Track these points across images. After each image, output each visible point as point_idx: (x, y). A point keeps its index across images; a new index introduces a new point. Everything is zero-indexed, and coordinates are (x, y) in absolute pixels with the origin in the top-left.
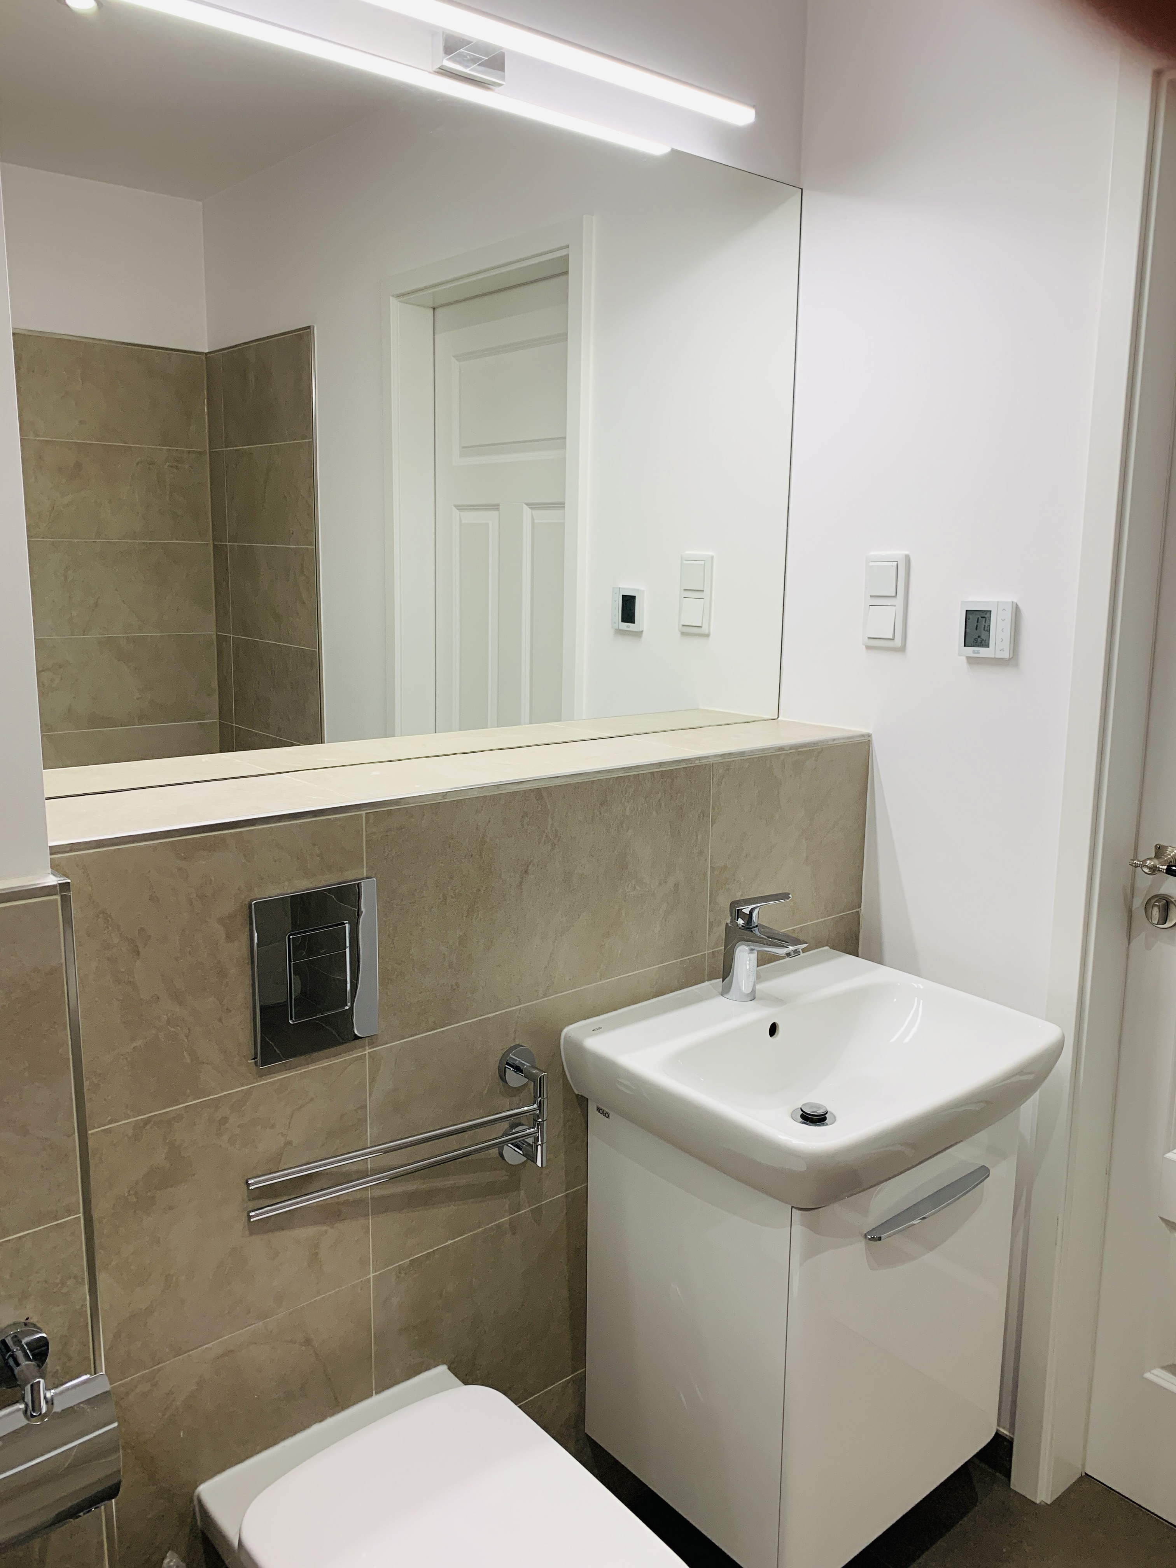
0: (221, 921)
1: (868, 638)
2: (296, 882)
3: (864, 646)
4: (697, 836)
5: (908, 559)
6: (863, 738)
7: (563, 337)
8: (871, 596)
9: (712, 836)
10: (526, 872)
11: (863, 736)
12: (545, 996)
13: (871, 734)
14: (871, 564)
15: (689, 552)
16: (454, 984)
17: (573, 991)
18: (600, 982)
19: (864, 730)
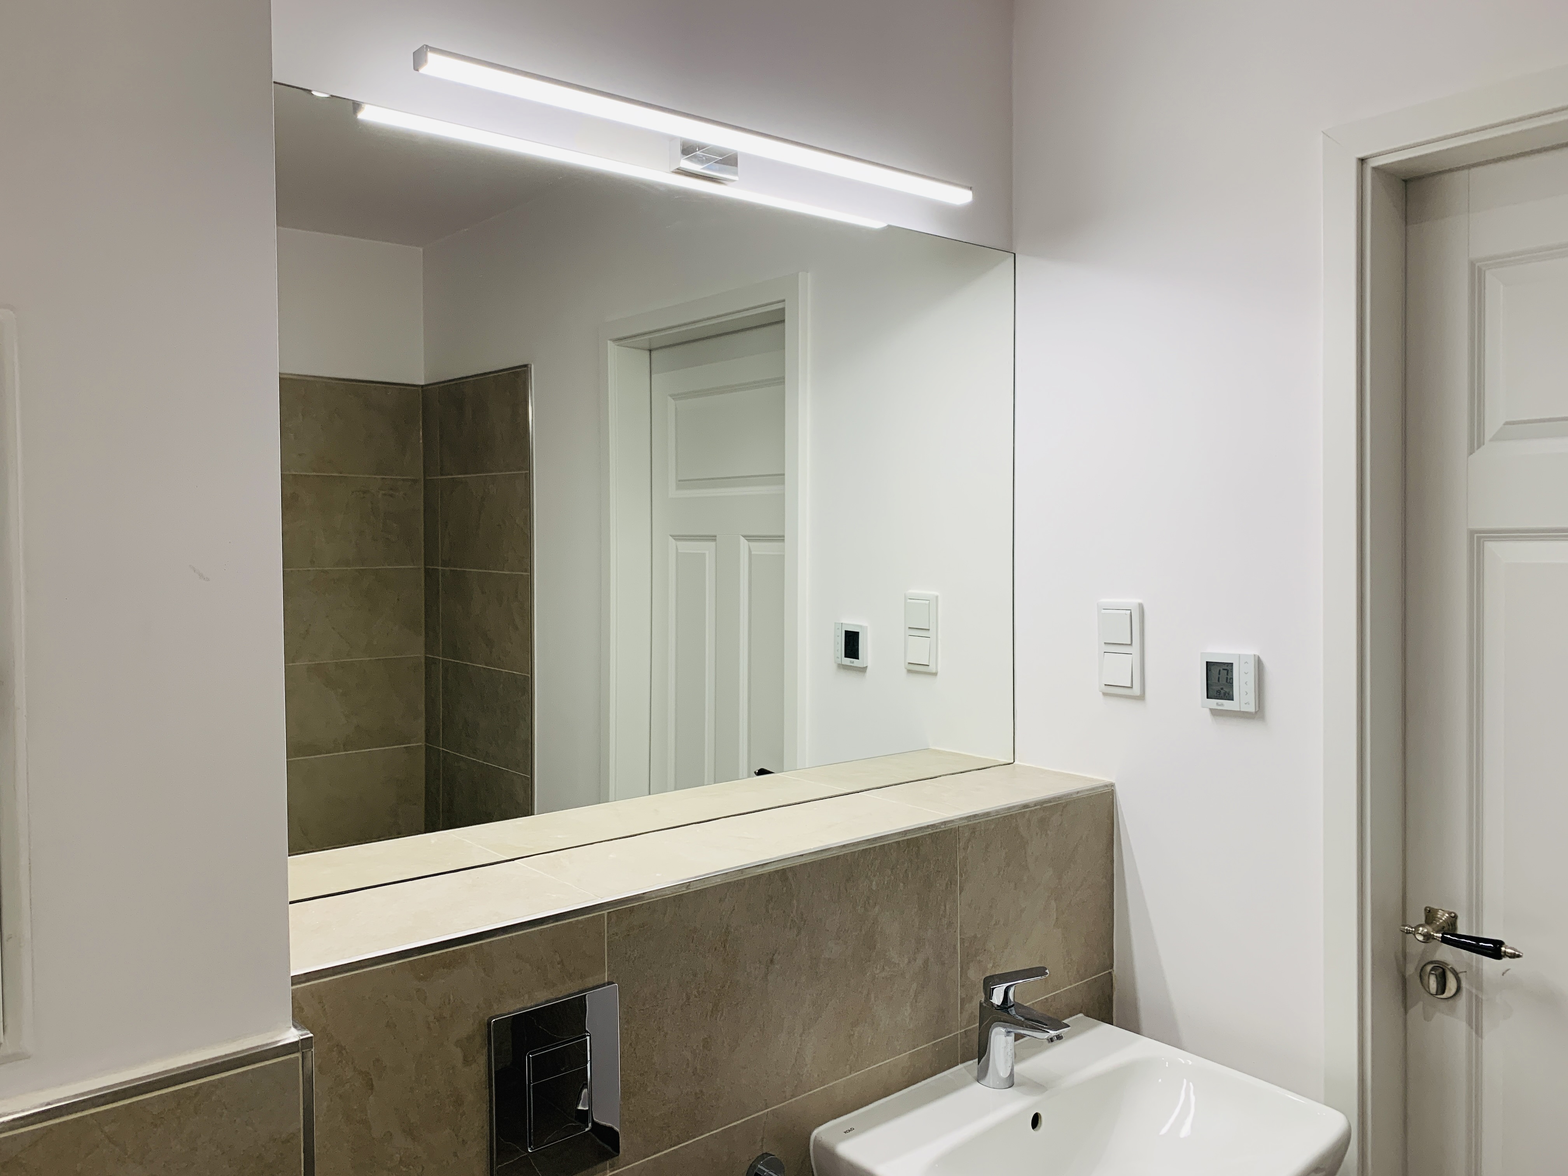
0: (458, 1043)
1: (1105, 685)
2: (536, 993)
3: (1101, 693)
4: (945, 907)
5: (1141, 607)
6: (1106, 788)
7: (780, 381)
8: (1105, 643)
9: (960, 904)
10: (772, 961)
11: (1107, 786)
12: (793, 1096)
13: (1114, 784)
14: (1104, 611)
15: (913, 591)
16: (698, 1091)
17: (822, 1088)
18: (851, 1076)
19: (1107, 779)
